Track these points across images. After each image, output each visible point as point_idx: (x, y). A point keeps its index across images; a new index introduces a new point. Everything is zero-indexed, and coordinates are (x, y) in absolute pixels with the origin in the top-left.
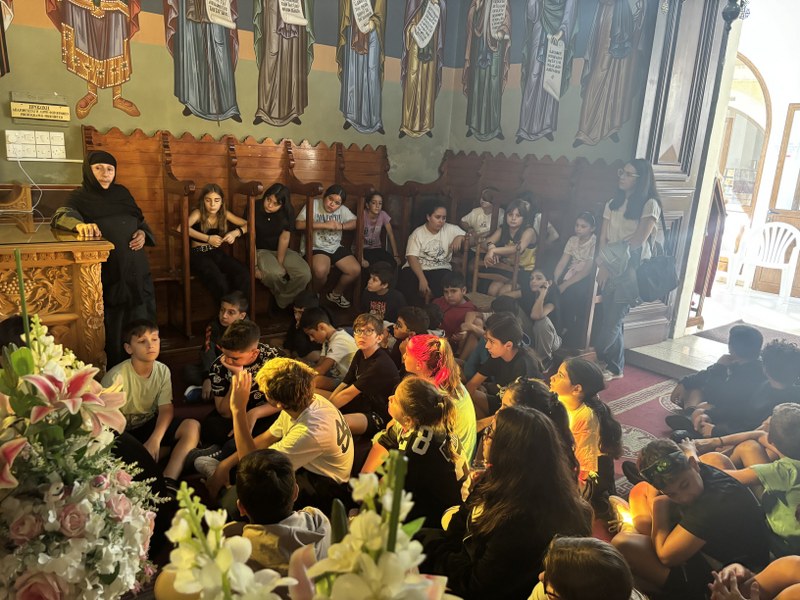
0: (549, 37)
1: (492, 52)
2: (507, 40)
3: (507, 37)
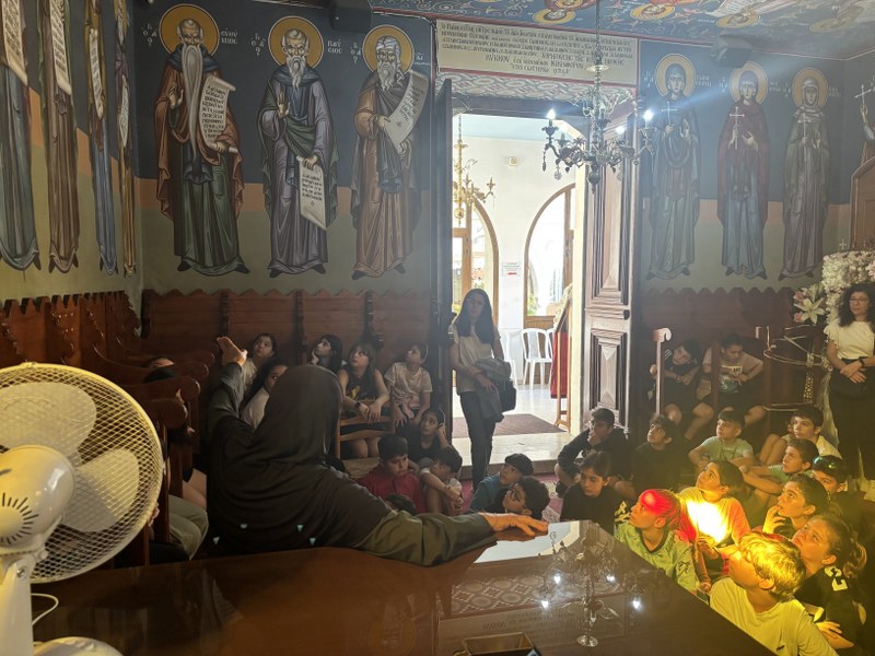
0: (300, 159)
1: (210, 166)
2: (234, 154)
3: (232, 149)
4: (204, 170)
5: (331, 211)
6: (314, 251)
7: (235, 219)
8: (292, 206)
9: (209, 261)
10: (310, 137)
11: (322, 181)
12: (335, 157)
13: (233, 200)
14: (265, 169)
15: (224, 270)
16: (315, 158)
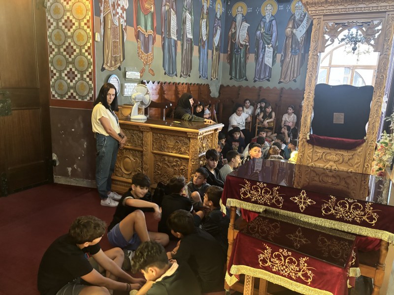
0: (266, 46)
1: (241, 49)
2: (247, 45)
4: (239, 50)
5: (274, 62)
6: (267, 74)
7: (246, 64)
8: (262, 61)
9: (238, 77)
10: (270, 38)
11: (272, 52)
12: (277, 44)
13: (246, 58)
14: (256, 49)
15: (241, 80)
16: (271, 45)
